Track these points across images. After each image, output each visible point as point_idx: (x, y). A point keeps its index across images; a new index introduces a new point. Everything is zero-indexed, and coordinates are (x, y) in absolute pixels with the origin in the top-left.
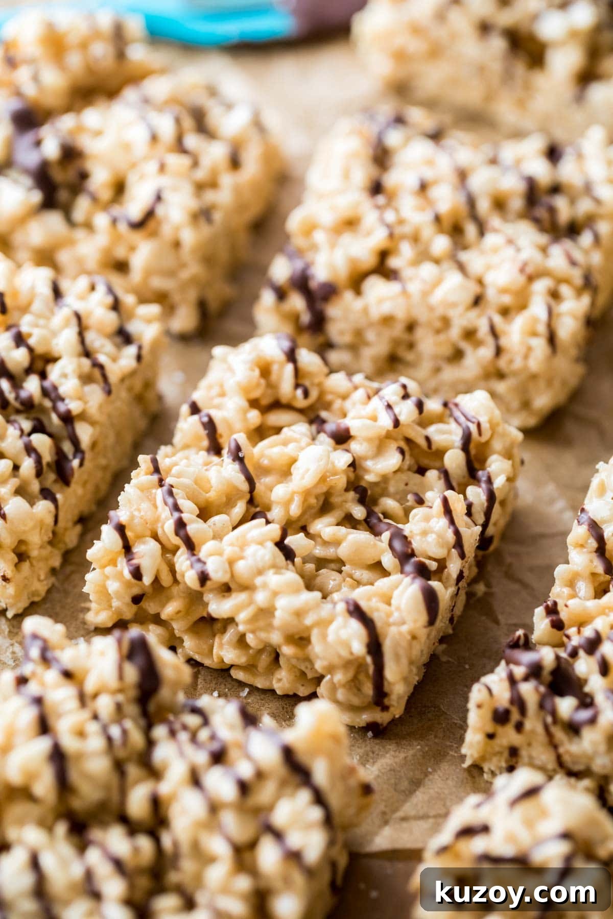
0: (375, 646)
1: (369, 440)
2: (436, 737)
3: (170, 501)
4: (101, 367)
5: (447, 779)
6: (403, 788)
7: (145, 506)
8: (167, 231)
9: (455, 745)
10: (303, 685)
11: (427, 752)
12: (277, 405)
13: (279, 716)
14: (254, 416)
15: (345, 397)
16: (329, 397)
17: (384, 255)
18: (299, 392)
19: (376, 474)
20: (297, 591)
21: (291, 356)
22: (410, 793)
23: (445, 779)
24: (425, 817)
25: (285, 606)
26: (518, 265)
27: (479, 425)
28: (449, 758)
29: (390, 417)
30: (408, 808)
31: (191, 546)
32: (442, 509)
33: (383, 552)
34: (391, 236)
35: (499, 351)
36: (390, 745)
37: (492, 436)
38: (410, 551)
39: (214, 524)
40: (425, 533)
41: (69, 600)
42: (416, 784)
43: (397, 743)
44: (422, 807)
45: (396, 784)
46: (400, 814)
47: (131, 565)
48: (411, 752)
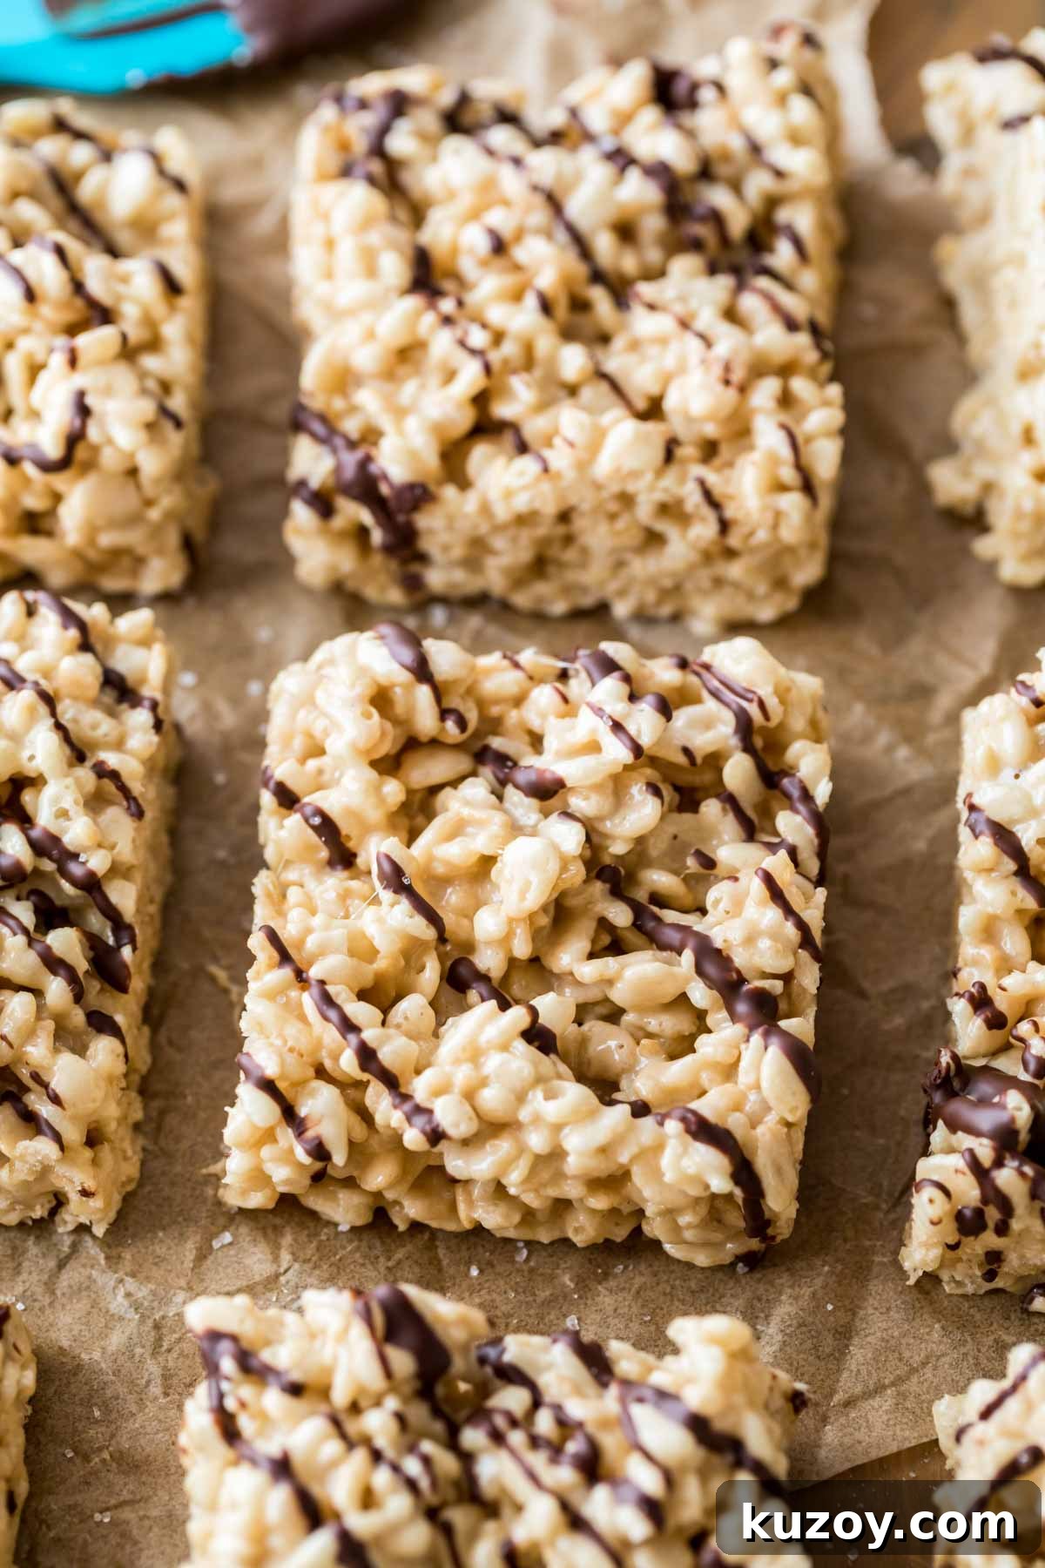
0: (744, 1171)
1: (597, 788)
2: (845, 1241)
3: (333, 1014)
4: (114, 776)
5: (888, 1309)
6: (827, 1350)
7: (293, 1030)
8: (108, 458)
9: (879, 1243)
10: (617, 1224)
11: (842, 1272)
12: (412, 745)
13: (589, 1277)
14: (393, 790)
15: (519, 701)
16: (495, 711)
17: (481, 400)
18: (450, 725)
19: (626, 840)
20: (592, 1115)
21: (422, 670)
22: (841, 1353)
23: (884, 1310)
24: (879, 1389)
25: (579, 1146)
26: (717, 371)
27: (762, 705)
28: (876, 1269)
29: (624, 744)
30: (847, 1384)
31: (391, 1081)
32: (767, 894)
33: (688, 981)
34: (488, 369)
35: (724, 526)
36: (780, 1278)
37: (785, 712)
38: (734, 976)
39: (406, 1018)
40: (750, 940)
41: (178, 1169)
42: (845, 1334)
43: (788, 1270)
44: (869, 1373)
45: (815, 1348)
46: (838, 1398)
47: (306, 1142)
48: (819, 1282)
